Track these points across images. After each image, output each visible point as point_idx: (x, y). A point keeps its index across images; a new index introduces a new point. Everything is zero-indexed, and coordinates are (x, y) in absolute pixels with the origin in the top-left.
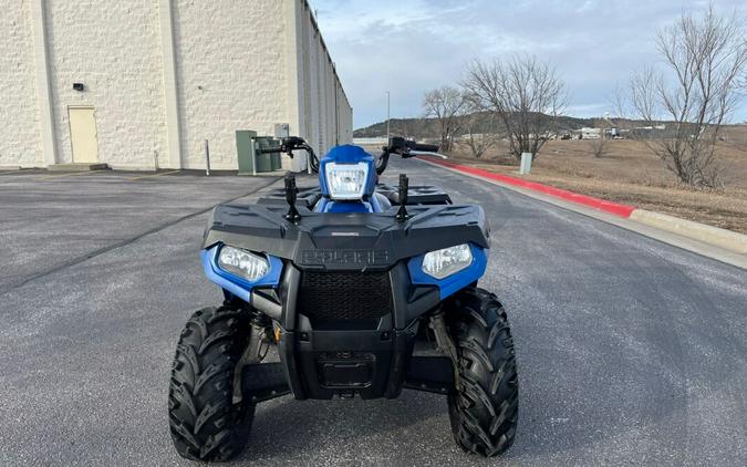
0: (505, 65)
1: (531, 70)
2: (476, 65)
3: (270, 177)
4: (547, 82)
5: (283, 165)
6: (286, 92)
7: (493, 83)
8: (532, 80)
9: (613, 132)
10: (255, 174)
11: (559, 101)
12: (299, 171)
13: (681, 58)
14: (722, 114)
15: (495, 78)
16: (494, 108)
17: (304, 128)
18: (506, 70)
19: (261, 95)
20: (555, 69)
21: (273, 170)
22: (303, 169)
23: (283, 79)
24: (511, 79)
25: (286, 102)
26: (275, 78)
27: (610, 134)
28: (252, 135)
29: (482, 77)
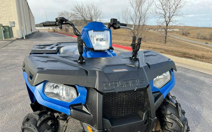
0: (85, 5)
1: (93, 6)
2: (76, 4)
3: (10, 40)
4: (97, 10)
5: (14, 36)
6: (12, 10)
7: (82, 10)
8: (93, 10)
10: (4, 39)
12: (20, 38)
13: (135, 5)
14: (144, 22)
16: (82, 18)
17: (20, 23)
18: (85, 6)
19: (3, 11)
20: (99, 7)
21: (10, 38)
22: (21, 37)
23: (11, 5)
24: (87, 9)
25: (13, 13)
26: (7, 5)
28: (1, 25)
29: (78, 8)
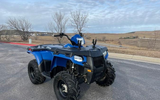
0: (17, 19)
1: (24, 20)
7: (15, 23)
8: (25, 23)
9: (38, 34)
11: (31, 28)
14: (64, 31)
15: (15, 22)
20: (29, 21)
24: (19, 22)
27: (37, 35)
